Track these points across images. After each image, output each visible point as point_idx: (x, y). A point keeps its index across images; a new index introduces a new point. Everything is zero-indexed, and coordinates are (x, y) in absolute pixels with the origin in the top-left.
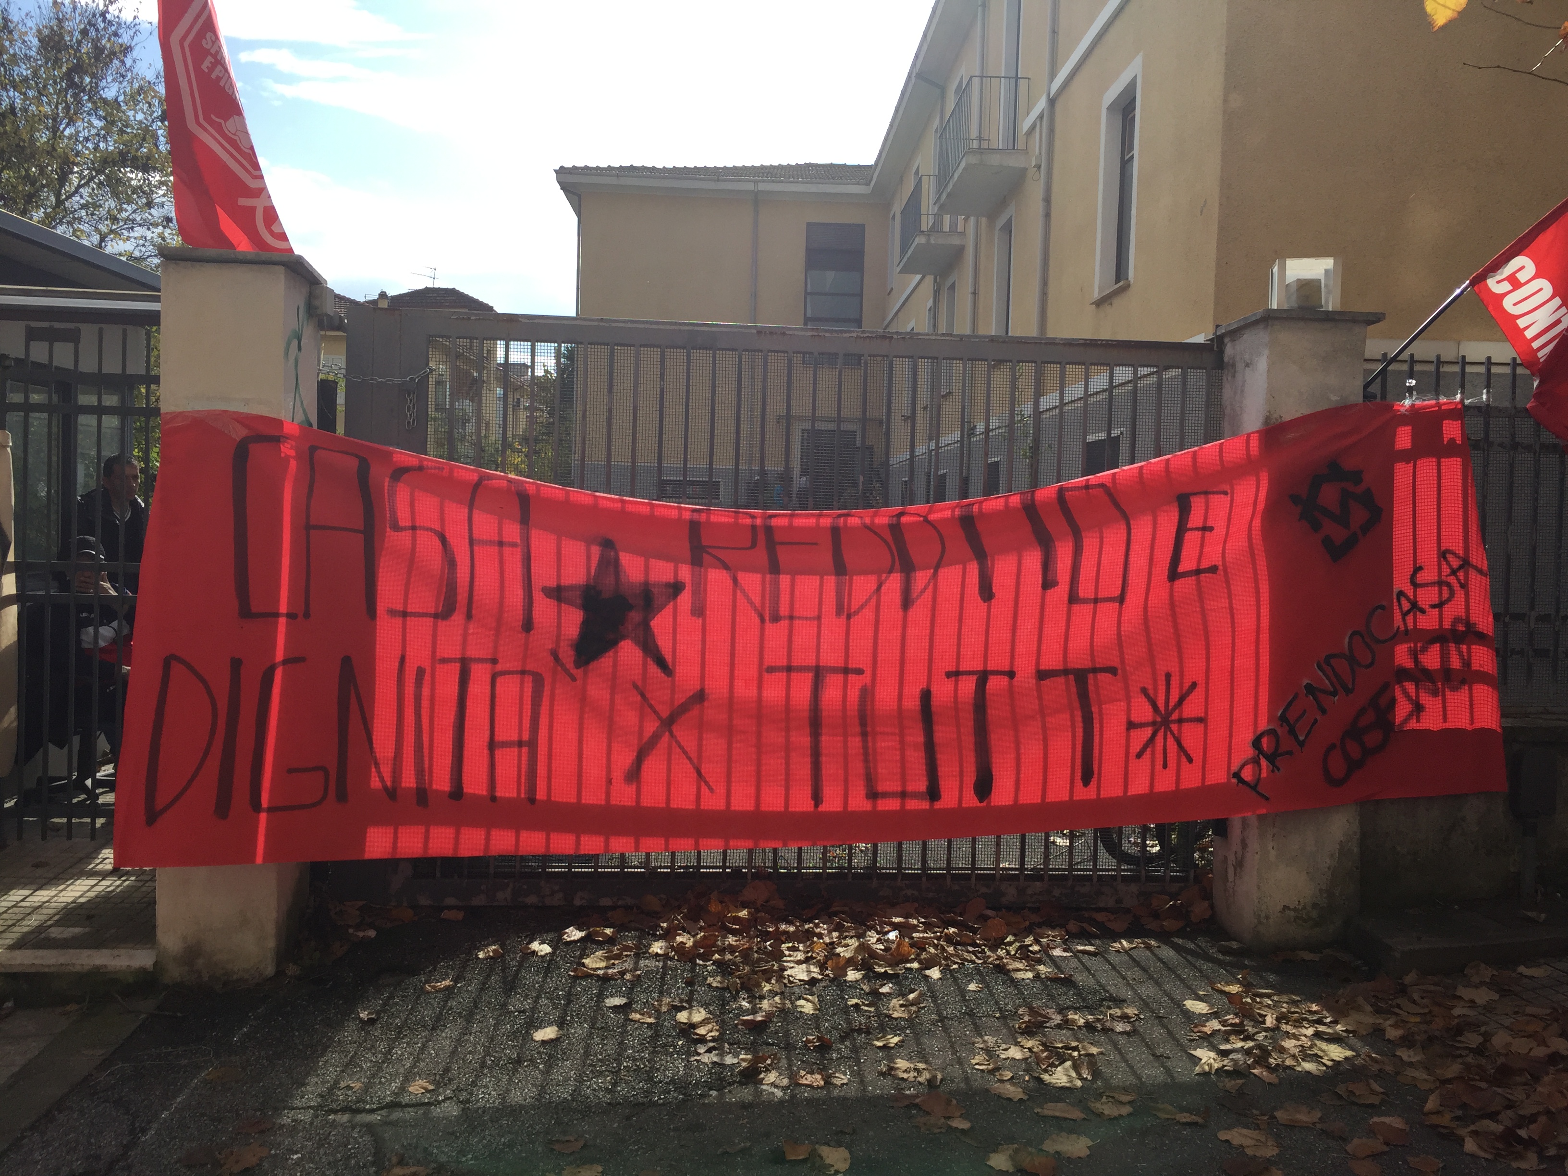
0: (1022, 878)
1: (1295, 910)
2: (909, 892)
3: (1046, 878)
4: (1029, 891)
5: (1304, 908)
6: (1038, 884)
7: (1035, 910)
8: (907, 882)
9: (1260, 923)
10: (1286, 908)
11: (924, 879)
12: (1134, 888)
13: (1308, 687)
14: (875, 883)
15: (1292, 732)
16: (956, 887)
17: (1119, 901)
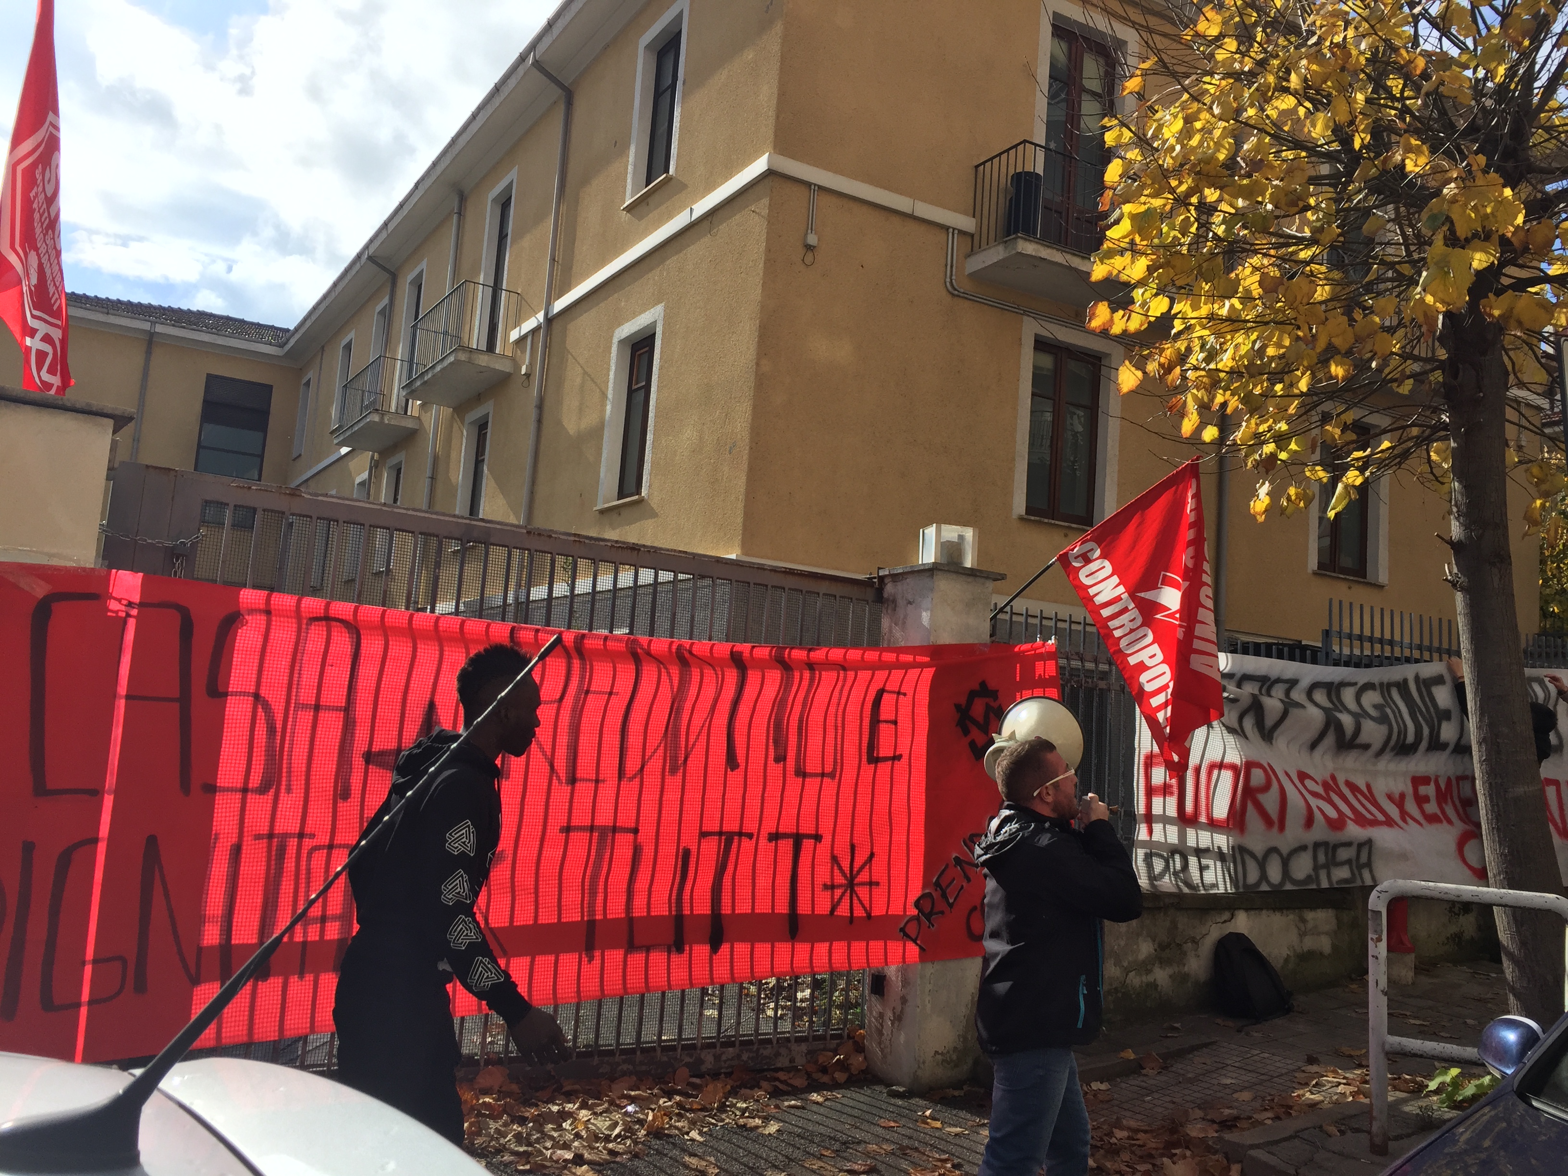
0: (718, 1045)
1: (942, 1054)
2: (625, 1067)
3: (737, 1043)
4: (724, 1058)
5: (948, 1052)
6: (731, 1049)
7: (729, 1075)
8: (624, 1057)
9: (919, 1067)
10: (936, 1052)
11: (638, 1053)
12: (804, 1047)
13: (957, 859)
14: (596, 1060)
15: (944, 896)
16: (665, 1059)
17: (792, 1060)
